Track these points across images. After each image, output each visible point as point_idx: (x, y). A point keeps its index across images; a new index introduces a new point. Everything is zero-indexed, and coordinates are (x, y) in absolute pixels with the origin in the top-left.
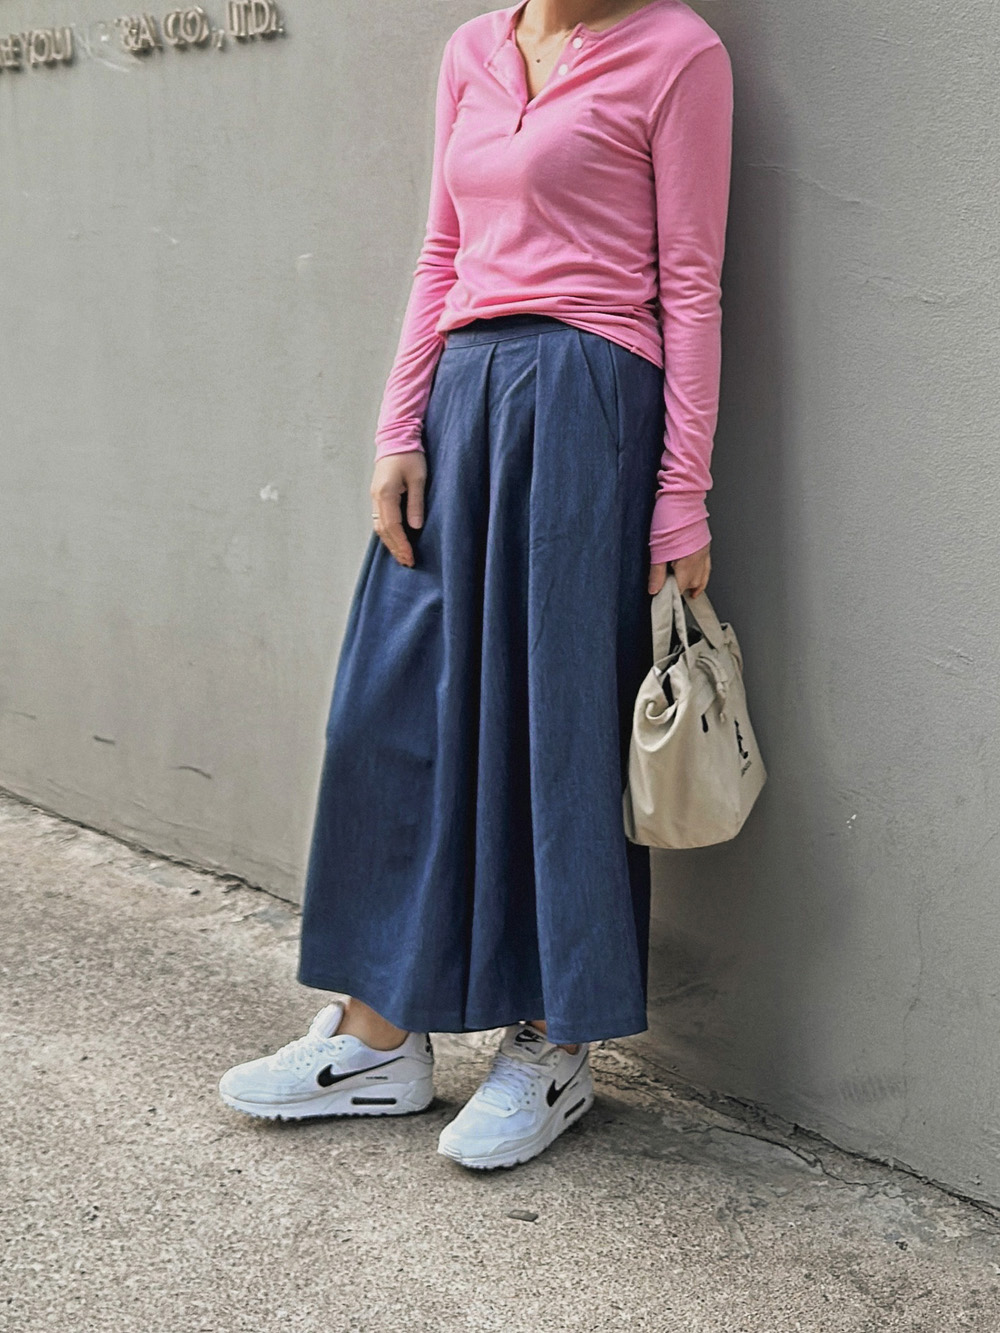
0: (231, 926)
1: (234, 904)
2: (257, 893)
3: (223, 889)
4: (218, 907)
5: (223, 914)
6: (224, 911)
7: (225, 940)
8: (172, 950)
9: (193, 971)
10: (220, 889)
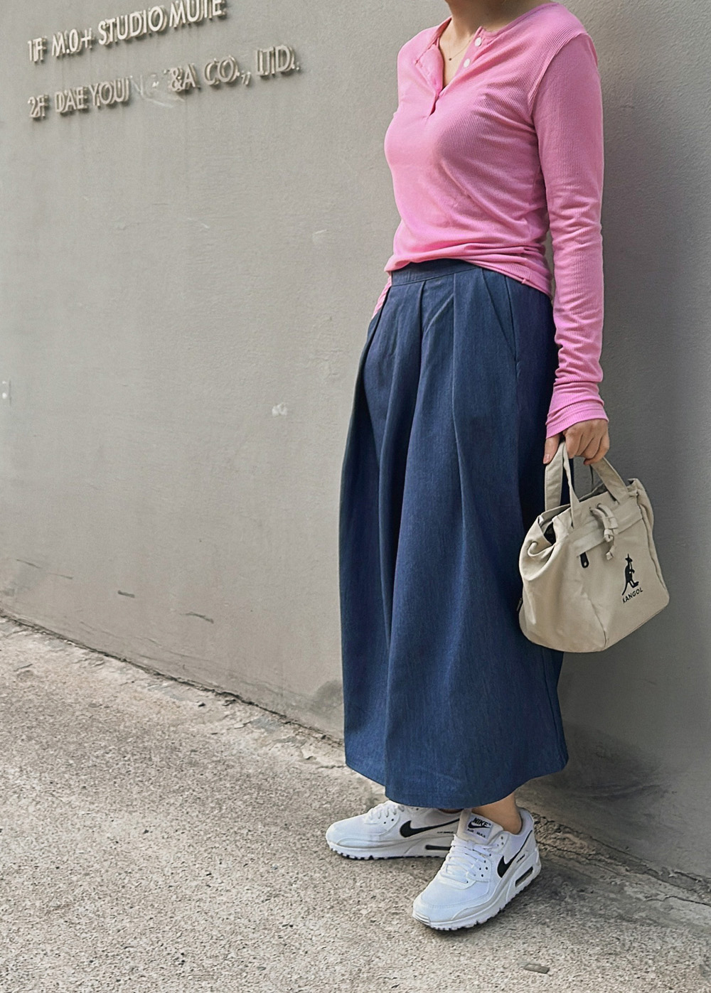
0: (235, 730)
1: (234, 714)
2: (250, 706)
3: (223, 702)
4: (221, 716)
5: (226, 722)
6: (228, 719)
7: (232, 742)
8: (194, 748)
9: (214, 764)
10: (219, 703)
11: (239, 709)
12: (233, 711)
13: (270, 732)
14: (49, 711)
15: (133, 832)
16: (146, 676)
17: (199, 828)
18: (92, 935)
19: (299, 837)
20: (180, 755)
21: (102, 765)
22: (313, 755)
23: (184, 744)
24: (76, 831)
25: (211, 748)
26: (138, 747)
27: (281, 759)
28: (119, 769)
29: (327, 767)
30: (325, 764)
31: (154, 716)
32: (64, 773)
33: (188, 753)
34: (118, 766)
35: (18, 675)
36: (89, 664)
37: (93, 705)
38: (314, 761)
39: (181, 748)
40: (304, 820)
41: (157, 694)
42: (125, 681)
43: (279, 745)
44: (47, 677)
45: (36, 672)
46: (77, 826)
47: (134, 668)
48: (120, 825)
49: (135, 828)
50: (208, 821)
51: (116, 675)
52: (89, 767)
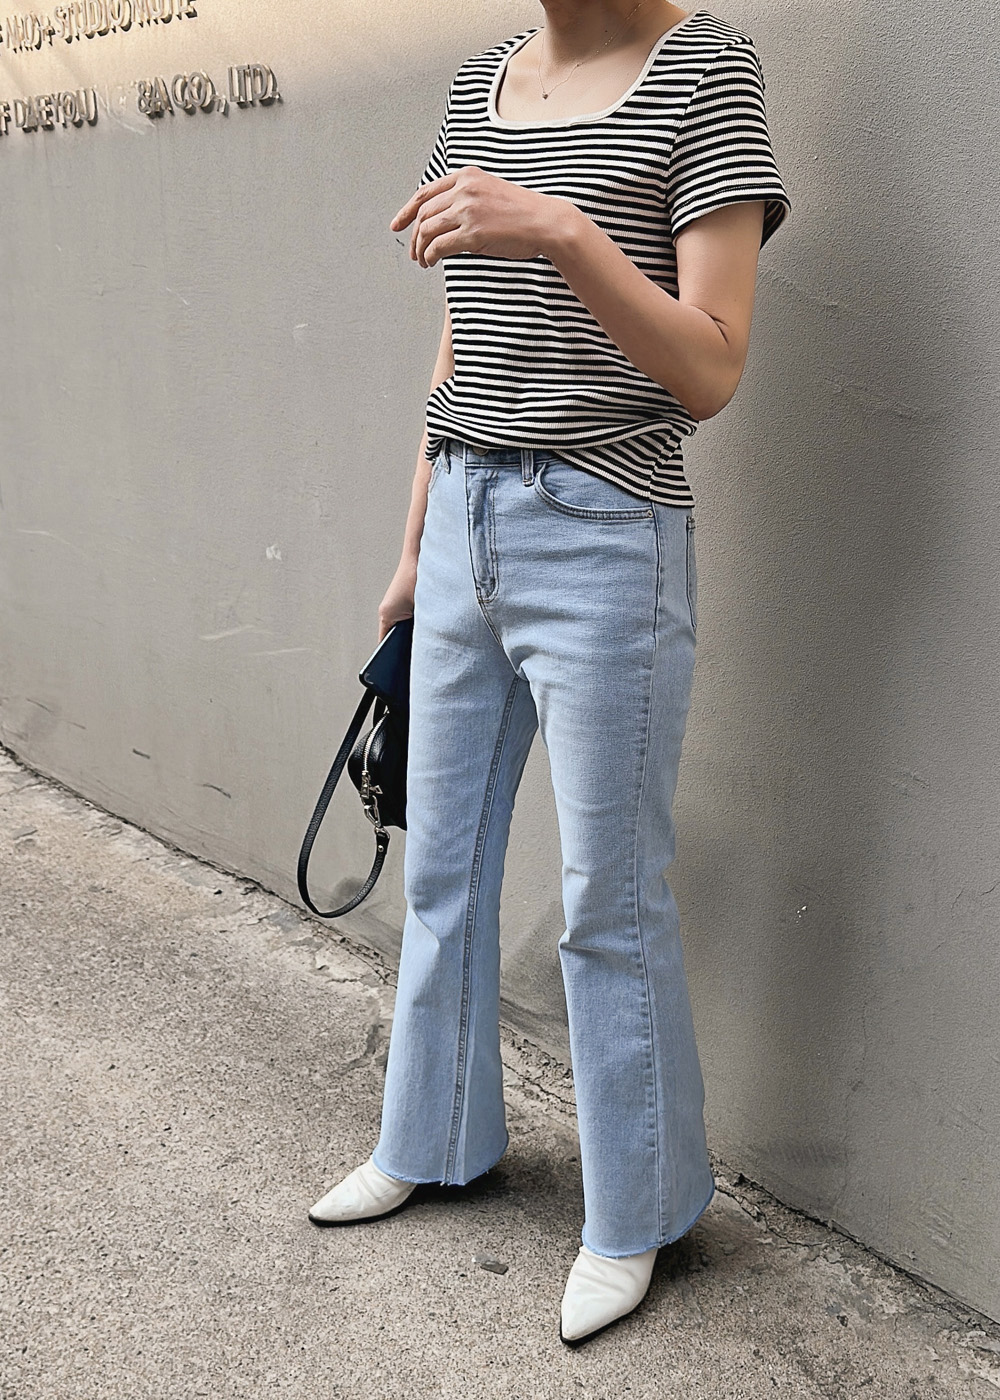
0: (247, 928)
1: (251, 905)
2: (271, 897)
3: (242, 890)
4: (237, 908)
5: (241, 915)
6: (242, 912)
7: (241, 943)
8: (195, 951)
9: (212, 974)
10: (239, 890)
11: (258, 901)
12: (251, 901)
13: (286, 930)
14: (41, 895)
15: (98, 1067)
16: (165, 850)
17: (174, 1063)
18: (13, 1214)
19: (283, 1077)
20: (177, 960)
21: (85, 973)
22: (327, 964)
23: (185, 945)
24: (32, 1064)
25: (214, 952)
26: (131, 948)
27: (289, 968)
28: (102, 977)
29: (338, 981)
30: (337, 977)
31: (161, 905)
32: (38, 982)
33: (187, 959)
34: (103, 974)
35: (18, 844)
36: (104, 832)
37: (94, 889)
38: (326, 972)
39: (181, 950)
40: (295, 1054)
41: (172, 877)
42: (138, 857)
43: (292, 949)
44: (50, 849)
45: (39, 843)
46: (34, 1059)
47: (153, 841)
48: (84, 1059)
49: (101, 1063)
50: (186, 1053)
51: (131, 849)
52: (69, 974)
